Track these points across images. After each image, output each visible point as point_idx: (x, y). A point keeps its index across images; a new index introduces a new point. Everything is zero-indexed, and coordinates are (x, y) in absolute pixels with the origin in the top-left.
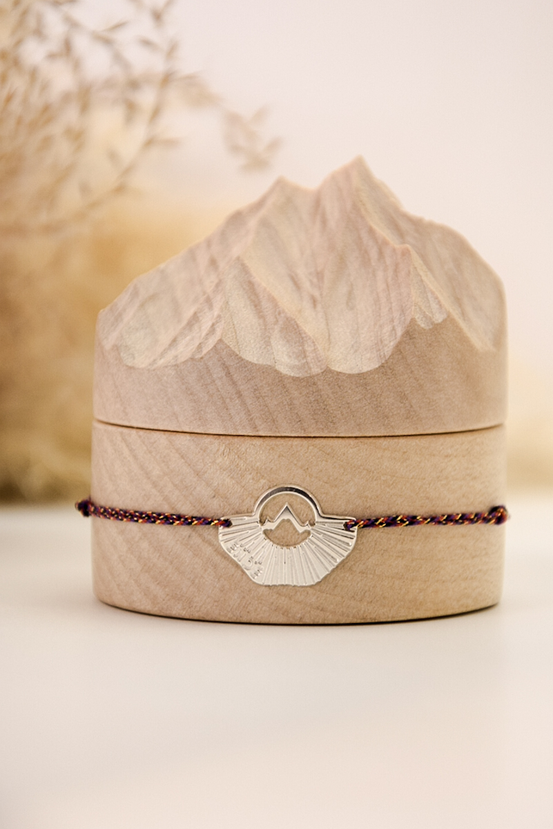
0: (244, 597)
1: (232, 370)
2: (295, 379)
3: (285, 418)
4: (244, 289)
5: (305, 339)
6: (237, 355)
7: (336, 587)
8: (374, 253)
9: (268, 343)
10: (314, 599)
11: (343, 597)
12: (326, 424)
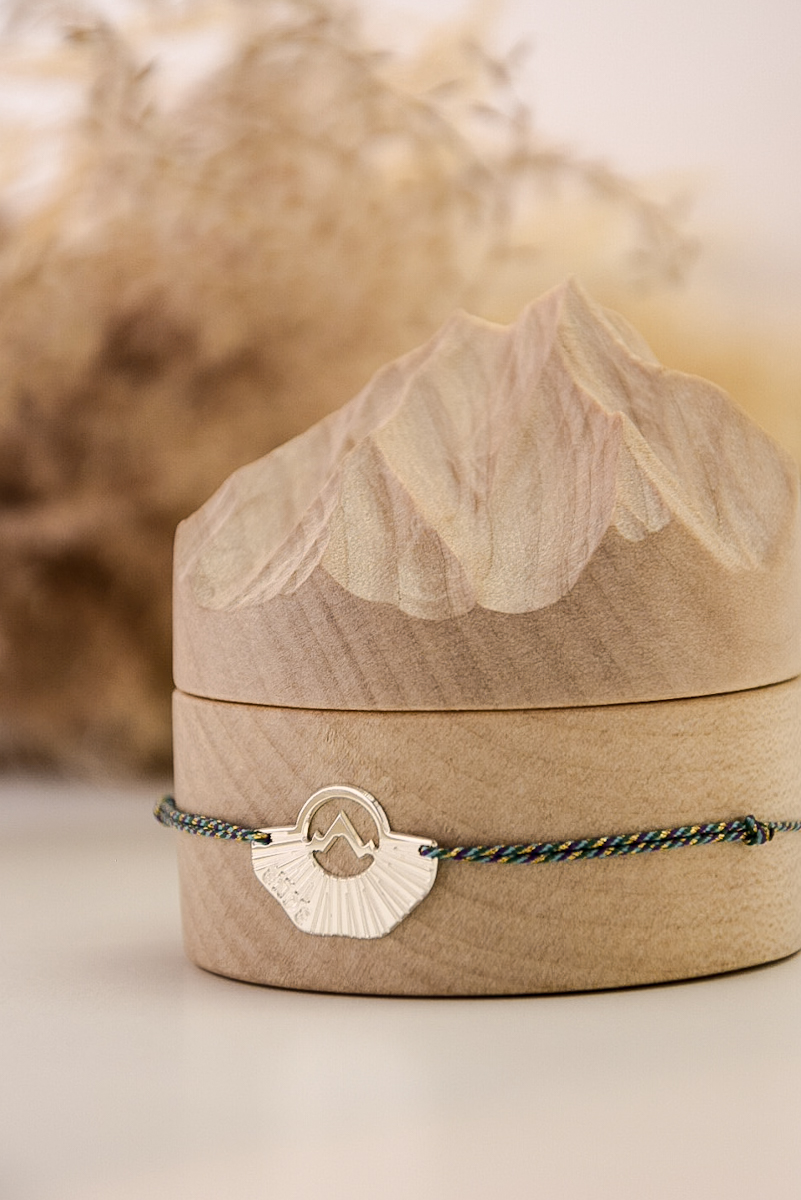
0: (364, 956)
1: (336, 612)
2: (427, 624)
3: (415, 683)
4: (372, 487)
5: (449, 562)
6: (342, 589)
7: (500, 939)
8: (576, 426)
9: (393, 570)
10: (467, 958)
11: (511, 955)
12: (477, 692)
